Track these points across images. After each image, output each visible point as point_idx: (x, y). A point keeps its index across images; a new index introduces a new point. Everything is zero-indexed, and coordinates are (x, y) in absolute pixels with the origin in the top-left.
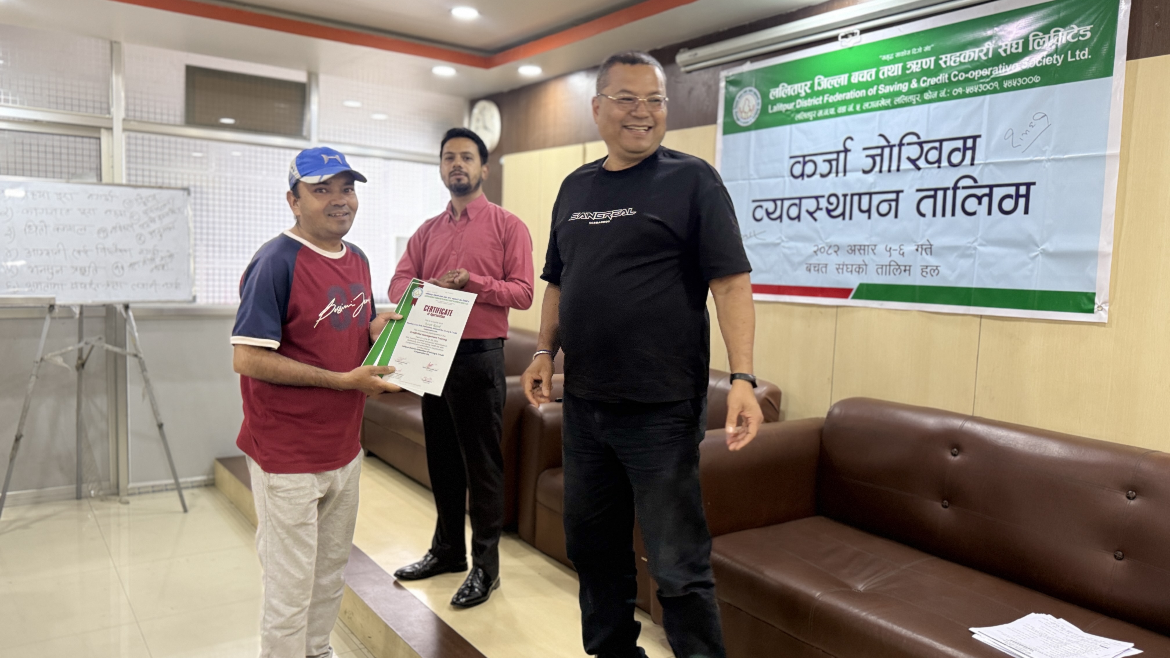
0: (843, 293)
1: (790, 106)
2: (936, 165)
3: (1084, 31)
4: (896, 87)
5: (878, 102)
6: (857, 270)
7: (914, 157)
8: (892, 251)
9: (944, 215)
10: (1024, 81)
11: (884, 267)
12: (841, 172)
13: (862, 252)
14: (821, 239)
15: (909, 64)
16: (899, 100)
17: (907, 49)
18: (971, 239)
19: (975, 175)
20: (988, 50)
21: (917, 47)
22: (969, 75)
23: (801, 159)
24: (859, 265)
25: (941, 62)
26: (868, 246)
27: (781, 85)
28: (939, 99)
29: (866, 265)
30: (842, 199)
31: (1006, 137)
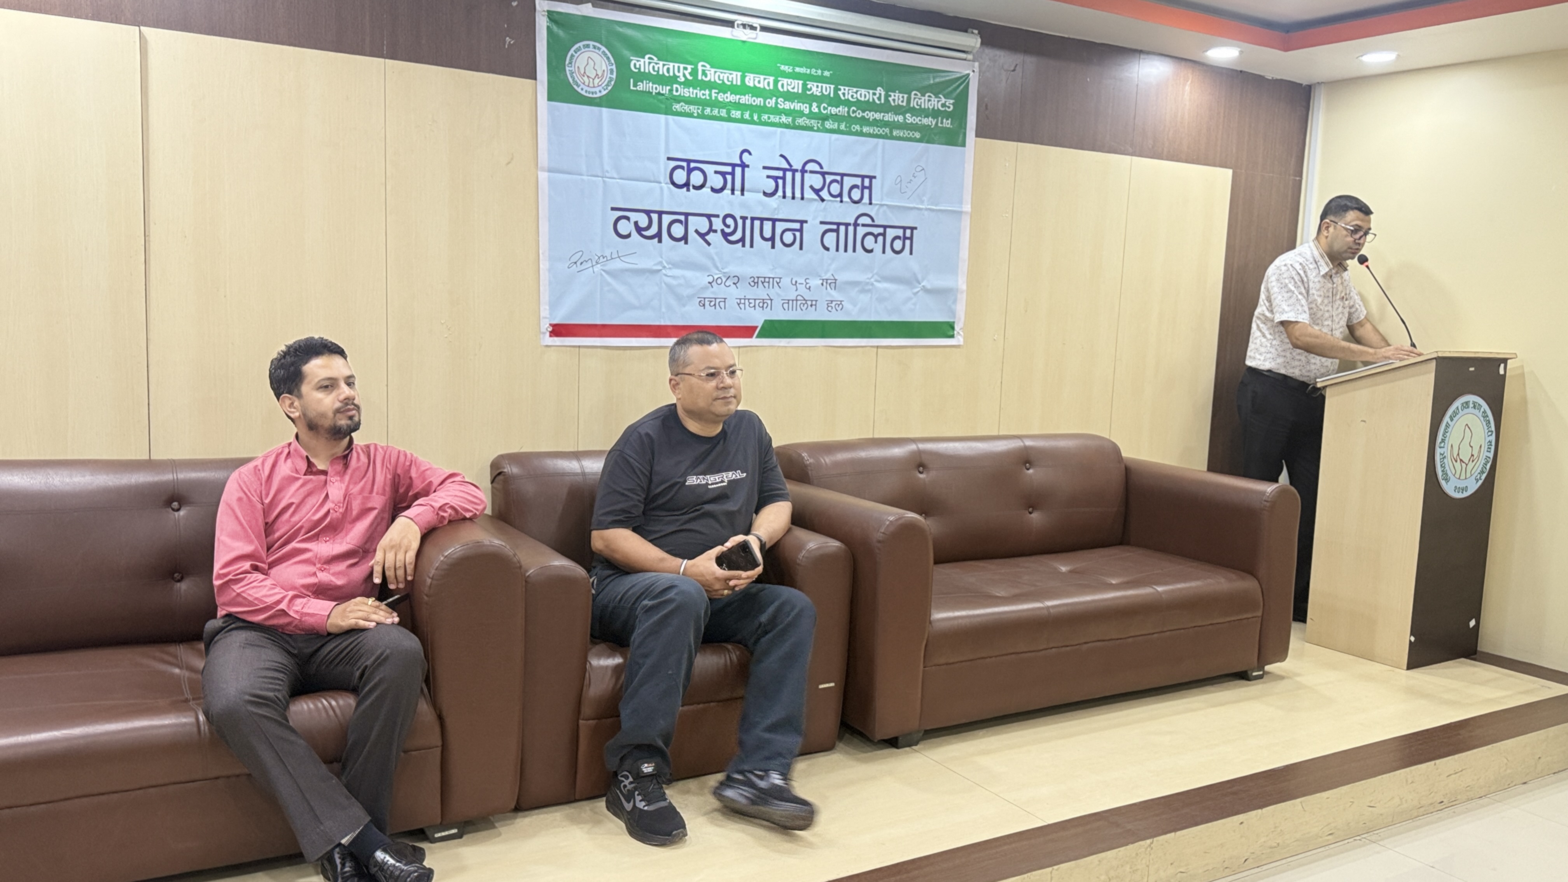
0: (746, 331)
1: (665, 90)
2: (839, 199)
3: (949, 104)
4: (797, 106)
5: (778, 117)
6: (761, 305)
7: (818, 187)
8: (797, 284)
9: (846, 250)
10: (909, 134)
11: (791, 302)
12: (737, 190)
13: (766, 285)
14: (717, 268)
15: (810, 85)
16: (800, 121)
17: (806, 68)
18: (870, 275)
19: (872, 214)
20: (880, 94)
21: (817, 68)
22: (865, 114)
23: (684, 164)
24: (763, 300)
25: (840, 93)
26: (773, 278)
27: (647, 56)
28: (838, 131)
29: (771, 300)
30: (740, 222)
31: (897, 183)
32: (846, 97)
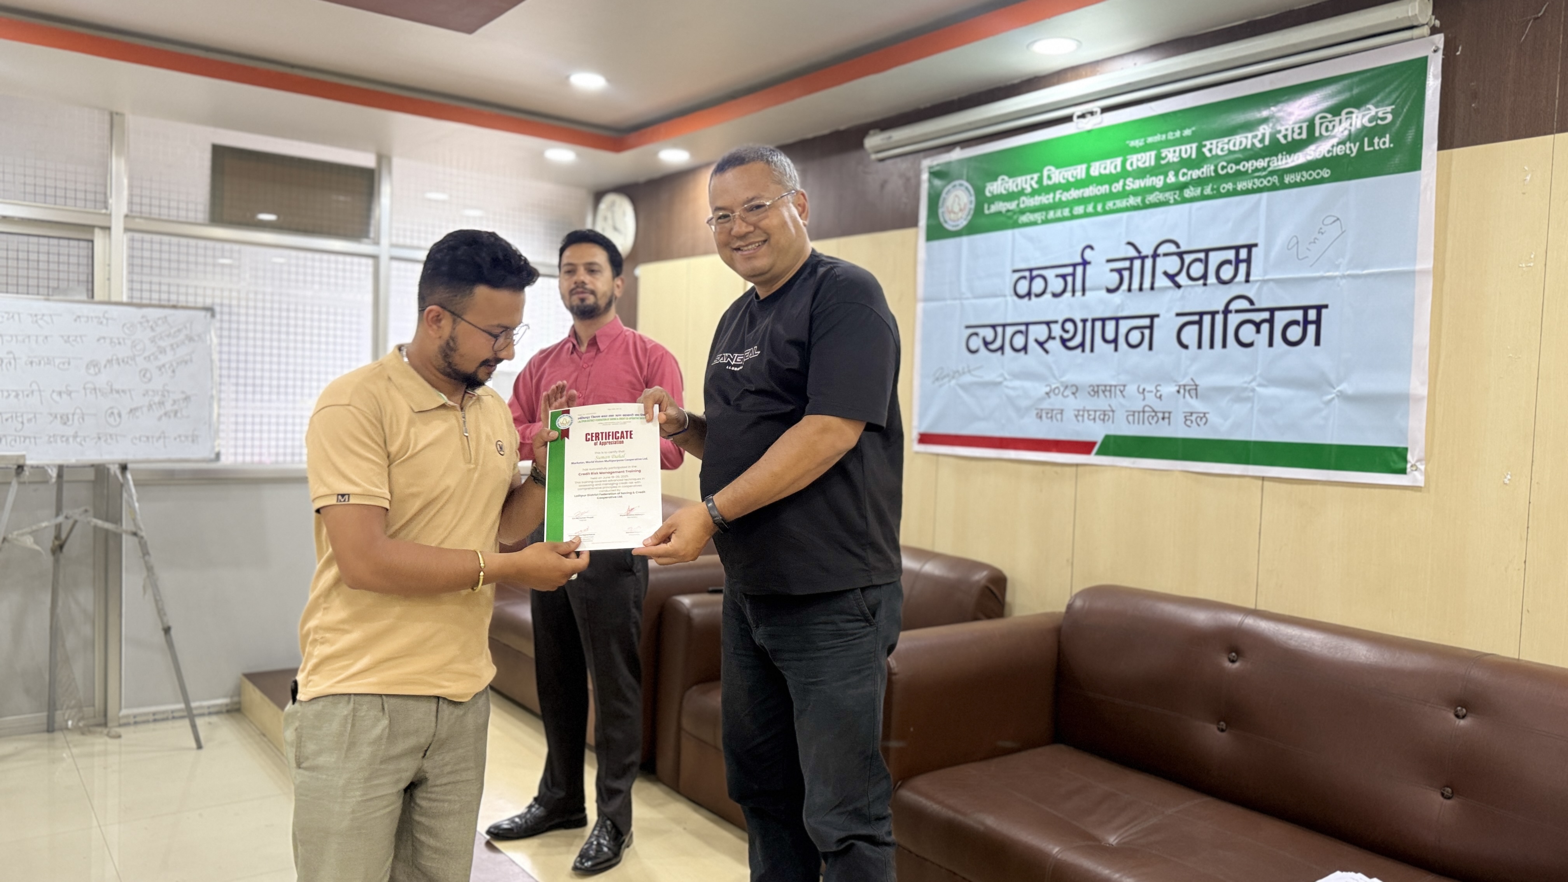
0: (1085, 447)
1: (1012, 206)
2: (1201, 282)
3: (1384, 113)
4: (1149, 181)
5: (1125, 200)
6: (1102, 417)
7: (1172, 271)
8: (1146, 393)
9: (1212, 346)
10: (1311, 175)
11: (1136, 414)
12: (1078, 291)
13: (1107, 394)
14: (1054, 376)
15: (1164, 152)
16: (1151, 198)
17: (1161, 133)
18: (1248, 378)
19: (1251, 295)
20: (1264, 135)
21: (1174, 131)
22: (1241, 167)
23: (1027, 274)
24: (1104, 411)
25: (1205, 150)
26: (1115, 386)
27: (1000, 178)
28: (1203, 198)
29: (1113, 411)
30: (1080, 325)
31: (1290, 247)
32: (1214, 153)
